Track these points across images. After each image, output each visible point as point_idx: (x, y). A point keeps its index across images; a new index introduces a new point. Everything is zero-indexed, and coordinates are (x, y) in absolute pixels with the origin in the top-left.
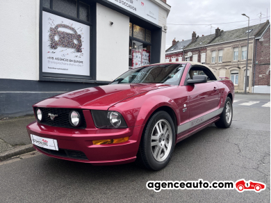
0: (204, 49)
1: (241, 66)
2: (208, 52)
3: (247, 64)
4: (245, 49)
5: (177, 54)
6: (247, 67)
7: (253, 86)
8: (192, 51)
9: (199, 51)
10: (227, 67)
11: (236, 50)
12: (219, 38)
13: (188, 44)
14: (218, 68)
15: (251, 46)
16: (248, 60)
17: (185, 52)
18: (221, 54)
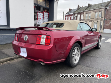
0: (83, 13)
1: (98, 21)
2: (84, 14)
3: (101, 19)
4: (100, 13)
5: (71, 15)
6: (101, 21)
7: (103, 29)
8: (78, 14)
9: (80, 14)
10: (92, 21)
11: (97, 13)
12: (89, 8)
13: (76, 10)
14: (88, 21)
15: (103, 11)
16: (101, 18)
17: (74, 14)
18: (90, 15)
